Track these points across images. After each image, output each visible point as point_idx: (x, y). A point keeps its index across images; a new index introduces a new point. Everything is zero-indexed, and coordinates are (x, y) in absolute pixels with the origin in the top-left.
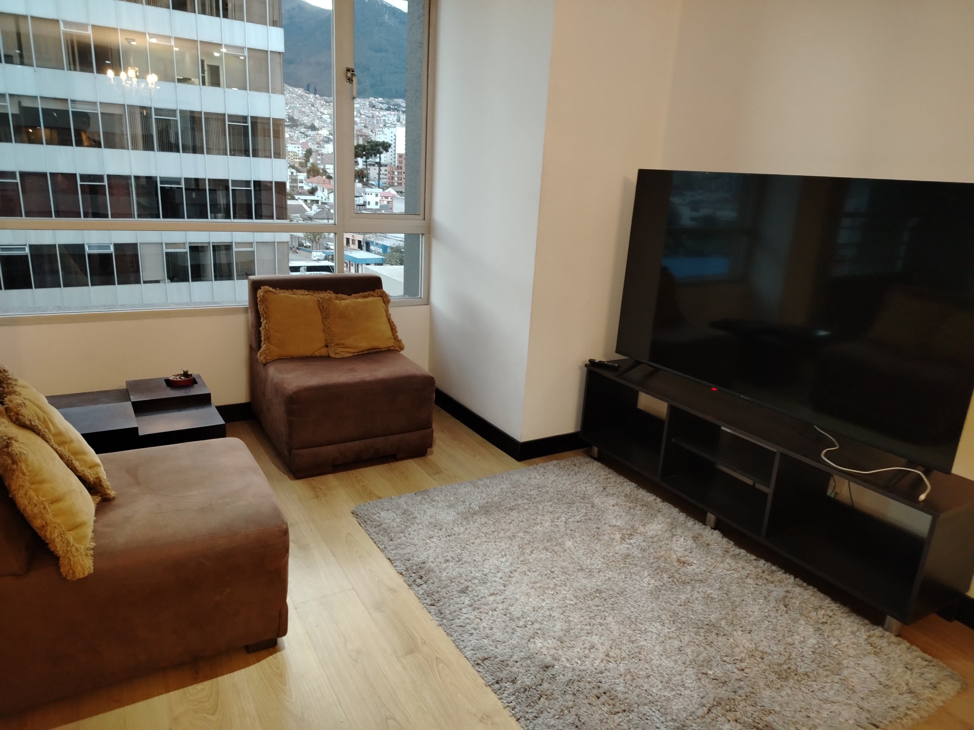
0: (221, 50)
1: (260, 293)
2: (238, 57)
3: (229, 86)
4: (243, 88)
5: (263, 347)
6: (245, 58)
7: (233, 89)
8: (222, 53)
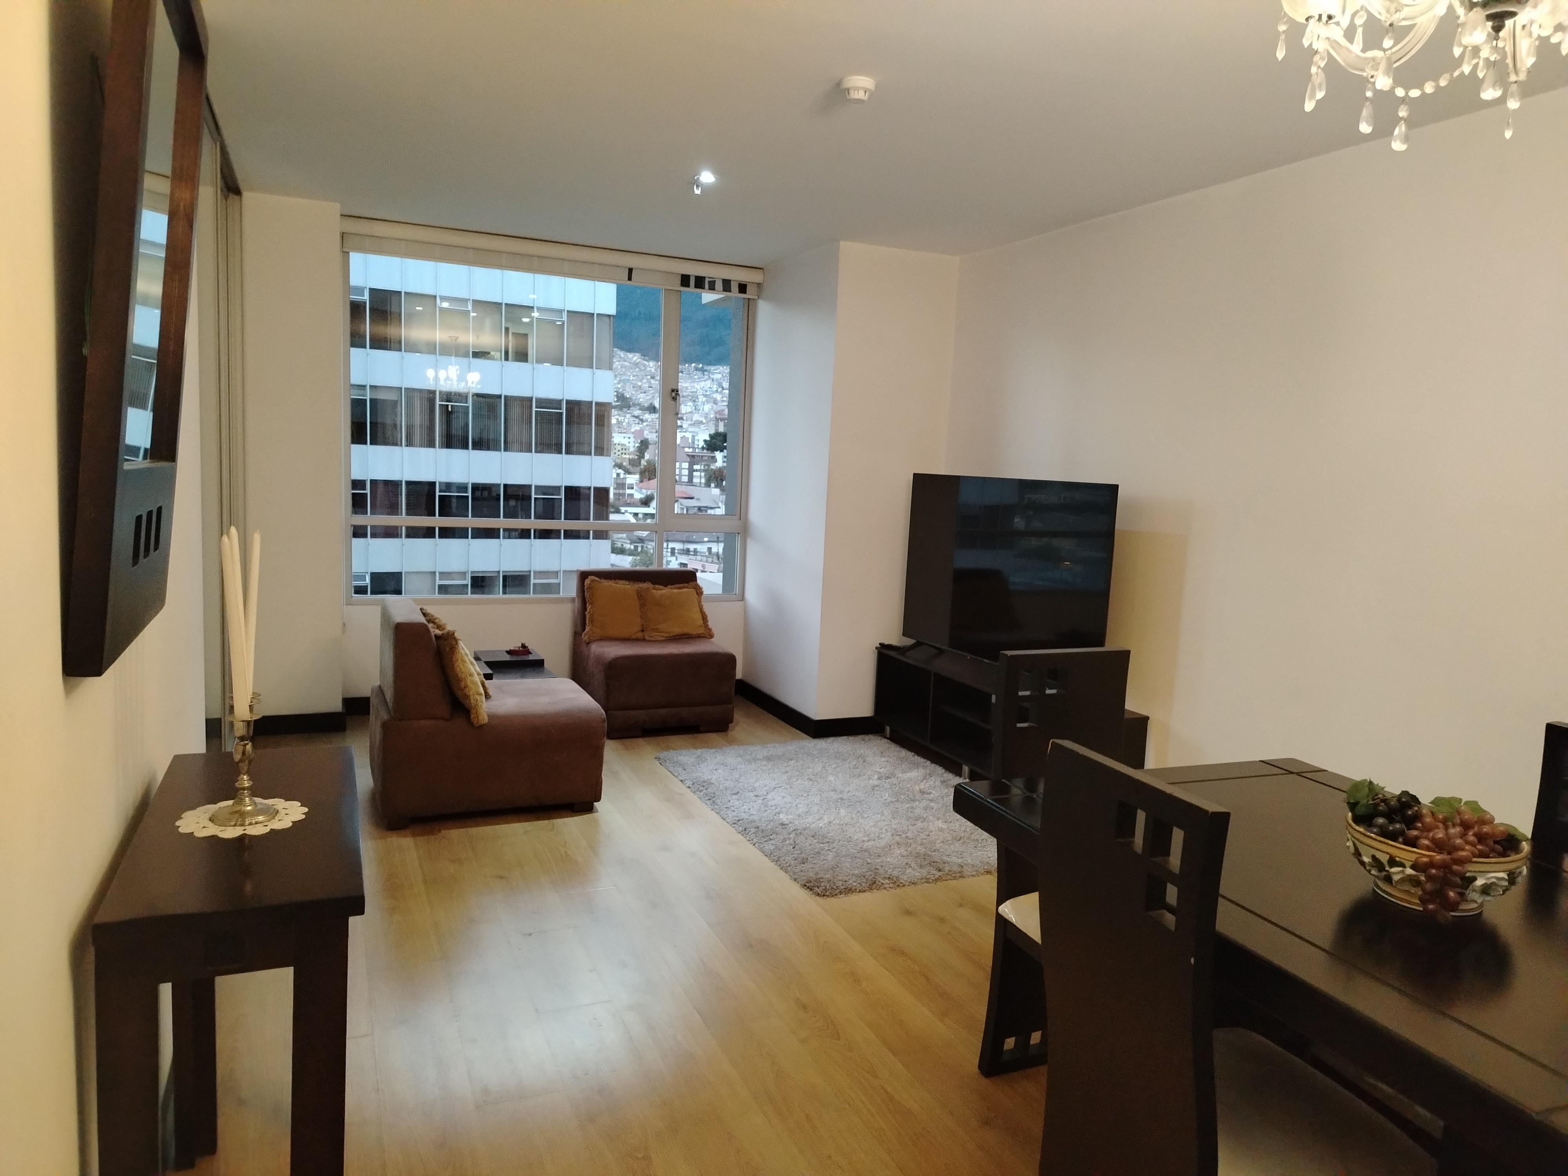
0: (533, 314)
1: (587, 582)
2: (554, 322)
3: (540, 361)
4: (558, 362)
5: (587, 629)
6: (563, 324)
7: (545, 364)
8: (532, 318)
